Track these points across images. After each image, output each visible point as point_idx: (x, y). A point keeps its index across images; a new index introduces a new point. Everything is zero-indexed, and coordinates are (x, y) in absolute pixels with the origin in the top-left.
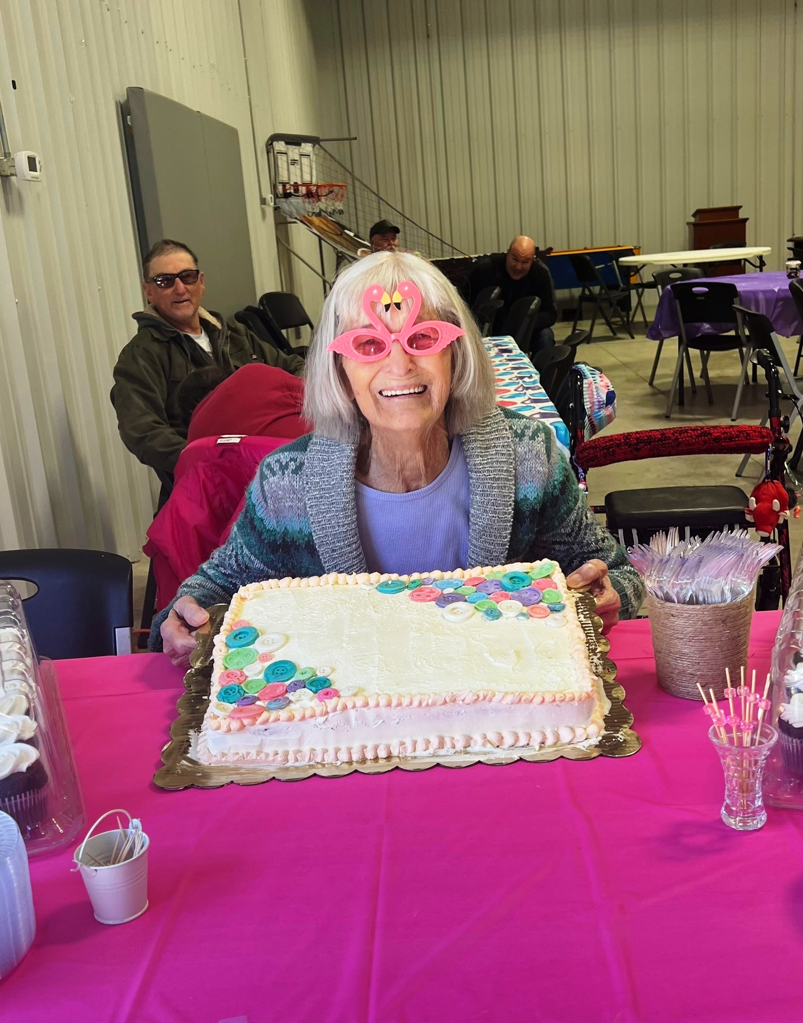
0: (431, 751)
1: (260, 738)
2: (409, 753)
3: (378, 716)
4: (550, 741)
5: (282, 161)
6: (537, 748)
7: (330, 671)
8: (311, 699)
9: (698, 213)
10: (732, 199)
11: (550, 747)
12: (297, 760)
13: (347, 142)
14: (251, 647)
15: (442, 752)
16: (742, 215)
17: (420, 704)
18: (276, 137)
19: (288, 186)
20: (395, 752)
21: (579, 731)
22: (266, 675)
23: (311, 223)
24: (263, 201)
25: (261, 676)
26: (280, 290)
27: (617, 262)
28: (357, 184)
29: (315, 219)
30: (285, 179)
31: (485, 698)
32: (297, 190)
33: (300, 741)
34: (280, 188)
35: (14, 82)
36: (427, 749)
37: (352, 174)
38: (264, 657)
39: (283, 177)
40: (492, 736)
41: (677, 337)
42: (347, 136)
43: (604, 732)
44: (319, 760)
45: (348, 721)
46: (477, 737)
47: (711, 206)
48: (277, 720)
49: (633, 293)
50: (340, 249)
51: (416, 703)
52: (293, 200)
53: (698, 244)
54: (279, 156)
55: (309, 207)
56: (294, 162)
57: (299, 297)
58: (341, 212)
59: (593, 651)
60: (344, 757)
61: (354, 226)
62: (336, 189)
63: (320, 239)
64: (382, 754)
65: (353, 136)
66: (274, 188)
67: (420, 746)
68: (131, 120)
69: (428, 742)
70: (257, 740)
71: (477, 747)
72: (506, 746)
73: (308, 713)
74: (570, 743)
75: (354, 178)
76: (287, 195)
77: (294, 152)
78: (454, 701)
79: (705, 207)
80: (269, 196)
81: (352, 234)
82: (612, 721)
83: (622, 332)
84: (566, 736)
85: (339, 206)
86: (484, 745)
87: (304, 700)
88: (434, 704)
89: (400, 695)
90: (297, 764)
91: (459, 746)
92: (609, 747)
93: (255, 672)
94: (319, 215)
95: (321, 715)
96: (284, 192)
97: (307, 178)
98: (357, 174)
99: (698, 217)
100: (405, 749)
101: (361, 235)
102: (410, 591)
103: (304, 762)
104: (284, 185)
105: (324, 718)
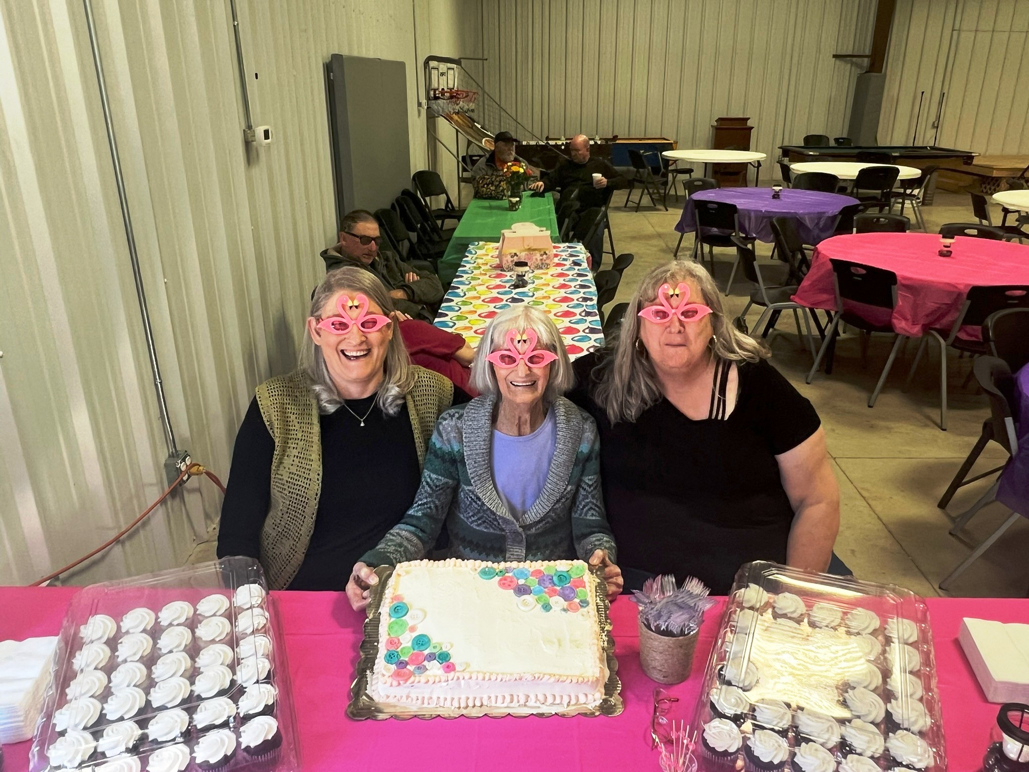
0: (505, 705)
1: (408, 690)
2: (493, 704)
3: (477, 684)
4: (573, 702)
5: (434, 73)
6: (566, 706)
7: (449, 647)
8: (439, 669)
9: (720, 120)
10: (744, 113)
11: (573, 705)
12: (429, 704)
13: (481, 62)
14: (404, 618)
15: (512, 705)
16: (750, 123)
17: (502, 680)
18: (432, 58)
19: (437, 92)
20: (485, 703)
21: (590, 697)
22: (413, 644)
23: (452, 118)
24: (420, 104)
25: (410, 644)
26: (427, 169)
27: (661, 154)
28: (486, 96)
29: (455, 117)
30: (436, 86)
31: (538, 678)
32: (443, 95)
33: (431, 692)
34: (432, 93)
35: (256, 75)
36: (503, 703)
37: (483, 89)
38: (412, 629)
39: (435, 84)
40: (541, 697)
41: (694, 233)
42: (480, 56)
43: (604, 697)
44: (442, 705)
45: (459, 685)
46: (532, 697)
47: (729, 116)
48: (419, 682)
49: (670, 175)
50: (471, 139)
51: (499, 679)
52: (440, 101)
53: (718, 144)
54: (433, 71)
55: (450, 108)
56: (442, 74)
57: (440, 174)
58: (473, 111)
59: (603, 629)
60: (456, 704)
61: (481, 120)
62: (471, 94)
63: (457, 131)
64: (478, 704)
65: (485, 57)
66: (428, 93)
67: (500, 700)
68: (333, 76)
69: (504, 697)
70: (407, 691)
71: (531, 703)
72: (548, 703)
73: (437, 680)
74: (585, 704)
75: (484, 92)
76: (436, 98)
77: (443, 67)
78: (520, 679)
79: (725, 116)
80: (424, 101)
81: (479, 126)
82: (609, 688)
83: (660, 204)
84: (582, 699)
85: (472, 106)
86: (536, 702)
87: (434, 668)
88: (509, 680)
89: (491, 674)
90: (429, 706)
91: (522, 702)
92: (606, 708)
93: (406, 640)
94: (457, 113)
95: (445, 681)
96: (433, 96)
97: (451, 86)
98: (486, 89)
99: (719, 123)
100: (491, 702)
101: (487, 127)
102: (499, 578)
103: (433, 705)
104: (435, 90)
105: (446, 683)
